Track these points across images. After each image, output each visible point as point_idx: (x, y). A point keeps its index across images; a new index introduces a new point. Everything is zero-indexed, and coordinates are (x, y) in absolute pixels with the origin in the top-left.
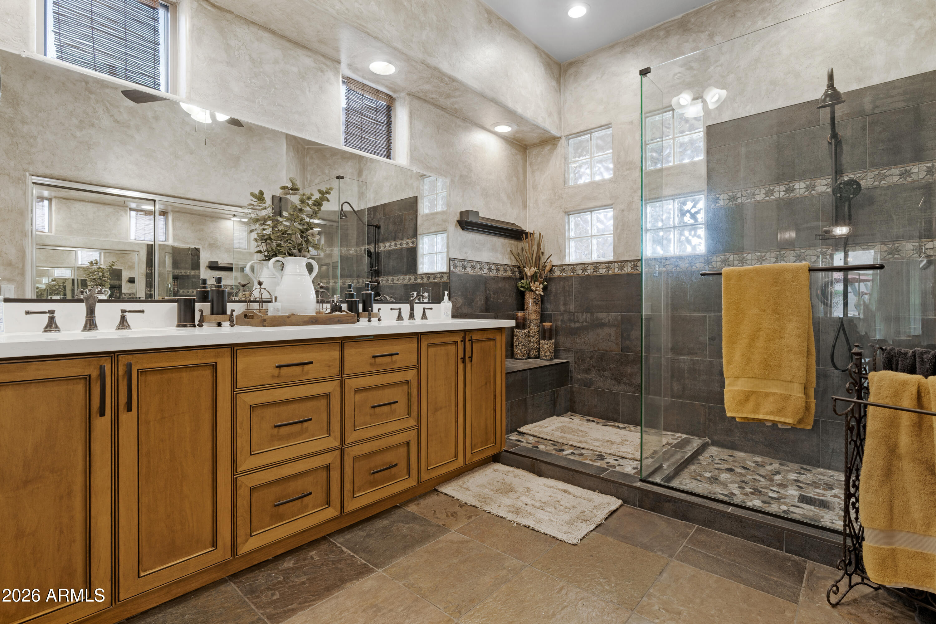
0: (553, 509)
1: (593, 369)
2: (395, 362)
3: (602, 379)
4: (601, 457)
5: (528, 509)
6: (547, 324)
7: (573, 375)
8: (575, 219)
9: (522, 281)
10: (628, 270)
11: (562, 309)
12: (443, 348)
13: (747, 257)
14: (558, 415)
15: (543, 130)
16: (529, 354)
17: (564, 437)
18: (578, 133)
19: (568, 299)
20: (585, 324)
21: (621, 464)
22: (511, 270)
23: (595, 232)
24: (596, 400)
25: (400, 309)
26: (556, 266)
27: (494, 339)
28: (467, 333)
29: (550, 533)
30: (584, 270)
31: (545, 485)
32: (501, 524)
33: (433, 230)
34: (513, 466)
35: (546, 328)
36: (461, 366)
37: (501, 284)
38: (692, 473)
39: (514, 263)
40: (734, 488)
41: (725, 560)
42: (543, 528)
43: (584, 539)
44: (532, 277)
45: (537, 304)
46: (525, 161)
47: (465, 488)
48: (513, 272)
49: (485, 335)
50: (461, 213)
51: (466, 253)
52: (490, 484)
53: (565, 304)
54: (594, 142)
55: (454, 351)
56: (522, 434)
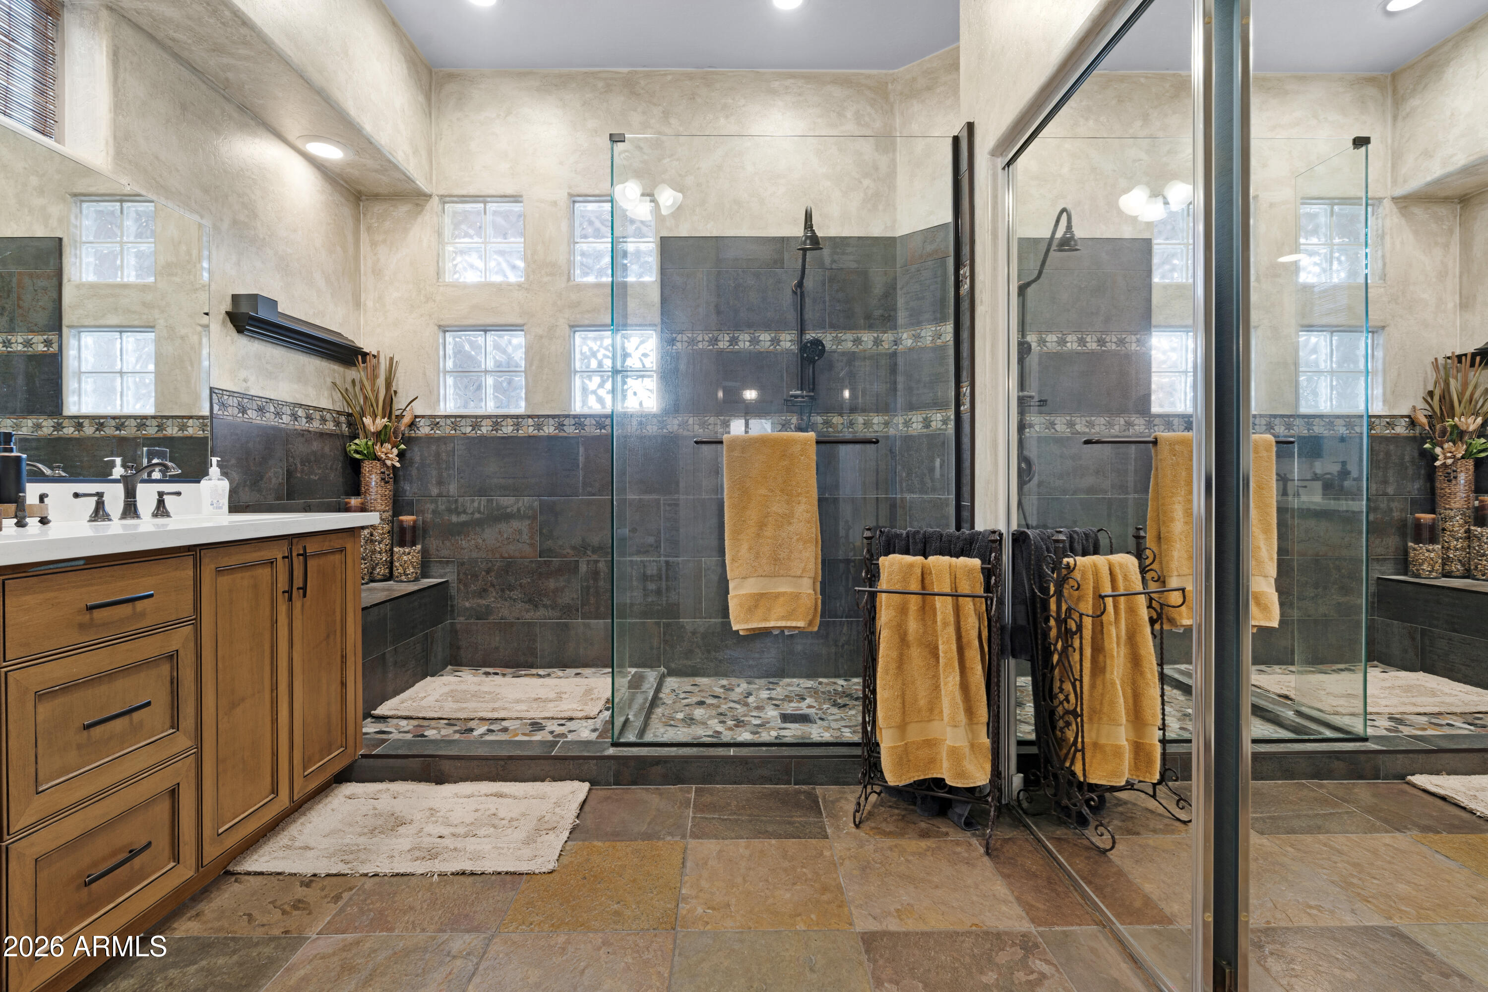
0: (492, 829)
1: (491, 589)
2: (143, 615)
3: (507, 604)
4: (536, 726)
5: (448, 842)
6: (407, 519)
7: (455, 602)
8: (454, 338)
9: (357, 441)
10: (549, 429)
11: (435, 491)
12: (248, 574)
13: (709, 421)
14: (433, 675)
15: (404, 174)
16: (371, 573)
17: (464, 709)
18: (463, 196)
19: (445, 474)
20: (477, 516)
21: (572, 729)
22: (334, 421)
23: (490, 365)
24: (497, 639)
25: (100, 495)
26: (423, 417)
27: (342, 550)
28: (295, 541)
29: (505, 870)
30: (475, 426)
31: (457, 795)
32: (409, 887)
33: (113, 320)
34: (381, 781)
35: (405, 524)
36: (283, 608)
37: (316, 446)
38: (660, 719)
39: (340, 405)
40: (715, 725)
41: (744, 818)
42: (489, 866)
43: (562, 857)
44: (378, 434)
45: (387, 482)
46: (357, 221)
47: (300, 848)
48: (338, 424)
49: (327, 543)
50: (235, 298)
51: (245, 381)
52: (351, 825)
53: (440, 483)
54: (489, 217)
55: (269, 578)
56: (383, 718)
